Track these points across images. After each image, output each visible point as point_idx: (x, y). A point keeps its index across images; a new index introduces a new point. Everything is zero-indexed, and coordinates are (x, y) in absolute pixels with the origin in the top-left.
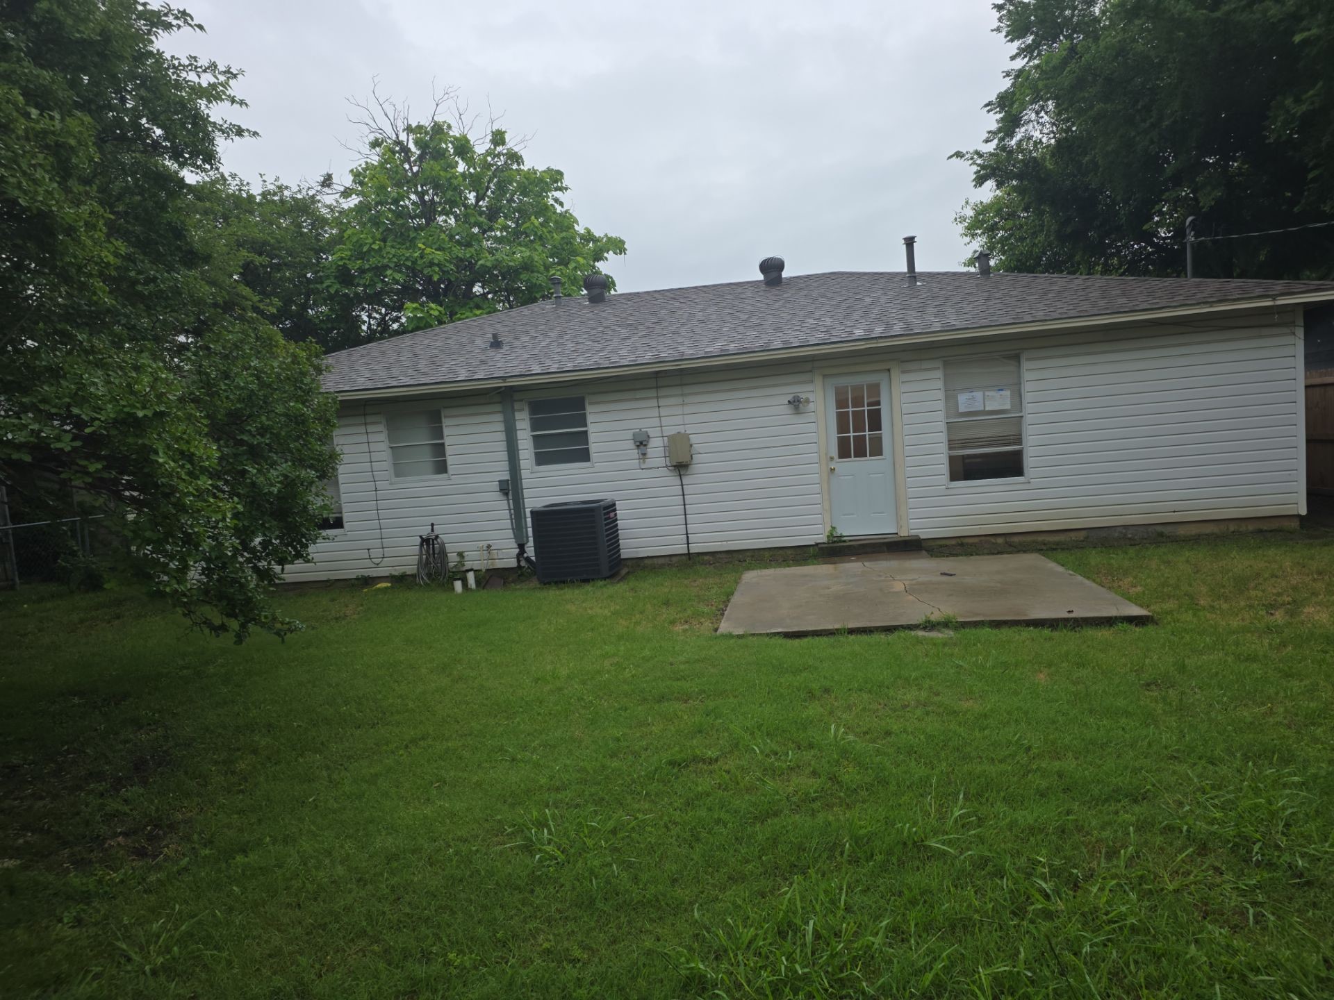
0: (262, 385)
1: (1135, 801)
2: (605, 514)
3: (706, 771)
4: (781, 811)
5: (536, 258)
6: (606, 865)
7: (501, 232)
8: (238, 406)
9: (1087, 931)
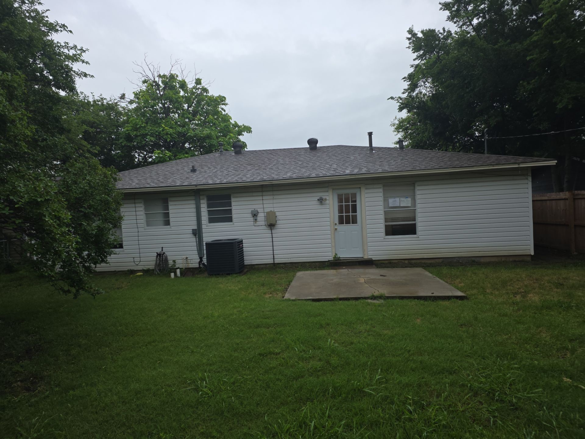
0: (91, 187)
1: (451, 373)
2: (238, 245)
3: (274, 358)
4: (305, 376)
5: (213, 133)
6: (229, 397)
7: (198, 121)
8: (80, 196)
9: (425, 427)
